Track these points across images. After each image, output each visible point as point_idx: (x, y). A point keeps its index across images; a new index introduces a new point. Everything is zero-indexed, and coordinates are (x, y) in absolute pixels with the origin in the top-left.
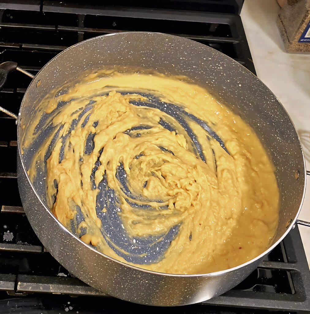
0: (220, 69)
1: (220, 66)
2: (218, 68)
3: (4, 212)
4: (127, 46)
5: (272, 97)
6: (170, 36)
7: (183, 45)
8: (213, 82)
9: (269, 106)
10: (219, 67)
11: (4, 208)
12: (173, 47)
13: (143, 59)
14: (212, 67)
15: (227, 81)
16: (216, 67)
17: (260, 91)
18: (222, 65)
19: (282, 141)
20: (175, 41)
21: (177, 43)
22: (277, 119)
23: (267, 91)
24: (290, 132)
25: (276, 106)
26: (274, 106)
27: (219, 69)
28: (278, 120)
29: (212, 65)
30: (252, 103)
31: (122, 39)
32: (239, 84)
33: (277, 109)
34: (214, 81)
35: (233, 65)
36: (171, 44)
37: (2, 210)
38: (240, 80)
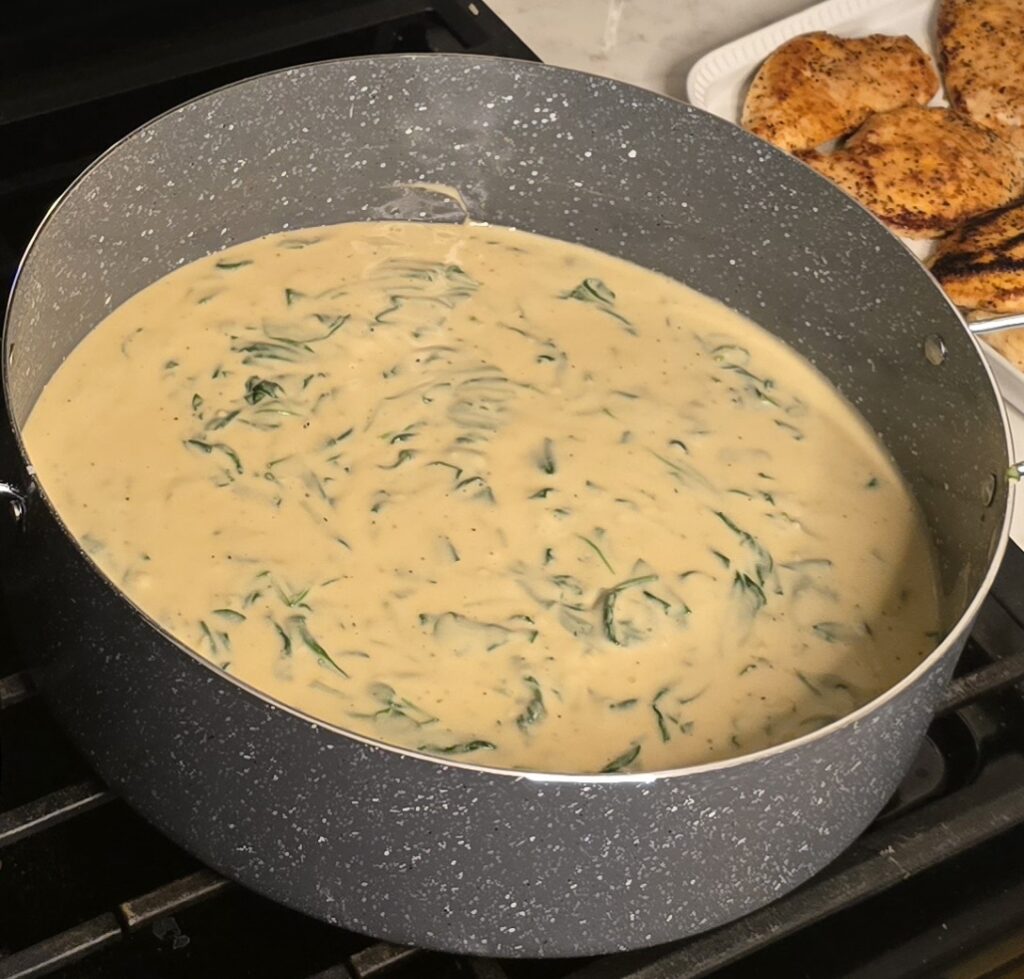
0: (550, 123)
1: (550, 113)
2: (544, 121)
3: (143, 921)
4: (223, 142)
5: (756, 148)
6: (357, 61)
7: (408, 81)
8: (533, 178)
9: (756, 183)
10: (547, 116)
11: (134, 909)
12: (374, 97)
13: (280, 179)
14: (521, 125)
15: (583, 156)
16: (534, 122)
17: (710, 144)
18: (556, 106)
19: (835, 277)
20: (378, 73)
21: (388, 77)
22: (796, 212)
23: (733, 137)
24: (856, 234)
25: (778, 172)
26: (772, 176)
27: (545, 125)
28: (799, 214)
29: (519, 119)
30: (689, 198)
31: (208, 121)
32: (628, 150)
33: (784, 180)
34: (535, 173)
35: (593, 91)
36: (369, 90)
37: (132, 922)
38: (627, 135)
